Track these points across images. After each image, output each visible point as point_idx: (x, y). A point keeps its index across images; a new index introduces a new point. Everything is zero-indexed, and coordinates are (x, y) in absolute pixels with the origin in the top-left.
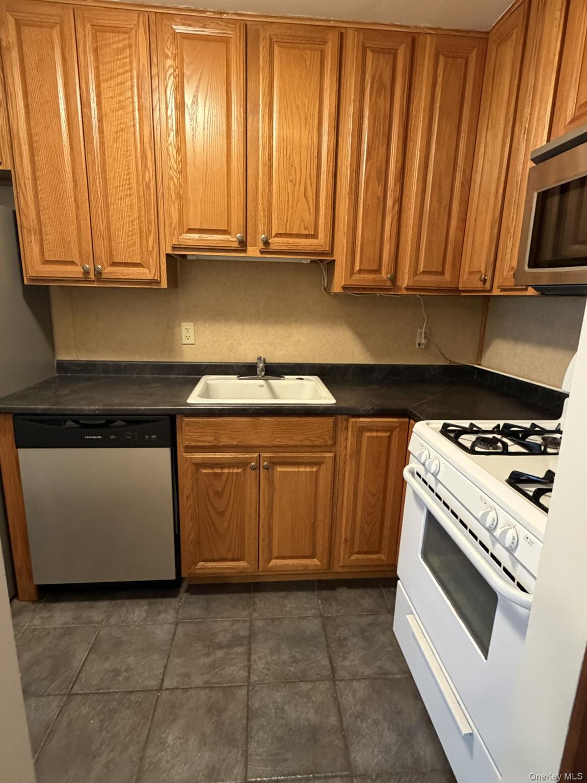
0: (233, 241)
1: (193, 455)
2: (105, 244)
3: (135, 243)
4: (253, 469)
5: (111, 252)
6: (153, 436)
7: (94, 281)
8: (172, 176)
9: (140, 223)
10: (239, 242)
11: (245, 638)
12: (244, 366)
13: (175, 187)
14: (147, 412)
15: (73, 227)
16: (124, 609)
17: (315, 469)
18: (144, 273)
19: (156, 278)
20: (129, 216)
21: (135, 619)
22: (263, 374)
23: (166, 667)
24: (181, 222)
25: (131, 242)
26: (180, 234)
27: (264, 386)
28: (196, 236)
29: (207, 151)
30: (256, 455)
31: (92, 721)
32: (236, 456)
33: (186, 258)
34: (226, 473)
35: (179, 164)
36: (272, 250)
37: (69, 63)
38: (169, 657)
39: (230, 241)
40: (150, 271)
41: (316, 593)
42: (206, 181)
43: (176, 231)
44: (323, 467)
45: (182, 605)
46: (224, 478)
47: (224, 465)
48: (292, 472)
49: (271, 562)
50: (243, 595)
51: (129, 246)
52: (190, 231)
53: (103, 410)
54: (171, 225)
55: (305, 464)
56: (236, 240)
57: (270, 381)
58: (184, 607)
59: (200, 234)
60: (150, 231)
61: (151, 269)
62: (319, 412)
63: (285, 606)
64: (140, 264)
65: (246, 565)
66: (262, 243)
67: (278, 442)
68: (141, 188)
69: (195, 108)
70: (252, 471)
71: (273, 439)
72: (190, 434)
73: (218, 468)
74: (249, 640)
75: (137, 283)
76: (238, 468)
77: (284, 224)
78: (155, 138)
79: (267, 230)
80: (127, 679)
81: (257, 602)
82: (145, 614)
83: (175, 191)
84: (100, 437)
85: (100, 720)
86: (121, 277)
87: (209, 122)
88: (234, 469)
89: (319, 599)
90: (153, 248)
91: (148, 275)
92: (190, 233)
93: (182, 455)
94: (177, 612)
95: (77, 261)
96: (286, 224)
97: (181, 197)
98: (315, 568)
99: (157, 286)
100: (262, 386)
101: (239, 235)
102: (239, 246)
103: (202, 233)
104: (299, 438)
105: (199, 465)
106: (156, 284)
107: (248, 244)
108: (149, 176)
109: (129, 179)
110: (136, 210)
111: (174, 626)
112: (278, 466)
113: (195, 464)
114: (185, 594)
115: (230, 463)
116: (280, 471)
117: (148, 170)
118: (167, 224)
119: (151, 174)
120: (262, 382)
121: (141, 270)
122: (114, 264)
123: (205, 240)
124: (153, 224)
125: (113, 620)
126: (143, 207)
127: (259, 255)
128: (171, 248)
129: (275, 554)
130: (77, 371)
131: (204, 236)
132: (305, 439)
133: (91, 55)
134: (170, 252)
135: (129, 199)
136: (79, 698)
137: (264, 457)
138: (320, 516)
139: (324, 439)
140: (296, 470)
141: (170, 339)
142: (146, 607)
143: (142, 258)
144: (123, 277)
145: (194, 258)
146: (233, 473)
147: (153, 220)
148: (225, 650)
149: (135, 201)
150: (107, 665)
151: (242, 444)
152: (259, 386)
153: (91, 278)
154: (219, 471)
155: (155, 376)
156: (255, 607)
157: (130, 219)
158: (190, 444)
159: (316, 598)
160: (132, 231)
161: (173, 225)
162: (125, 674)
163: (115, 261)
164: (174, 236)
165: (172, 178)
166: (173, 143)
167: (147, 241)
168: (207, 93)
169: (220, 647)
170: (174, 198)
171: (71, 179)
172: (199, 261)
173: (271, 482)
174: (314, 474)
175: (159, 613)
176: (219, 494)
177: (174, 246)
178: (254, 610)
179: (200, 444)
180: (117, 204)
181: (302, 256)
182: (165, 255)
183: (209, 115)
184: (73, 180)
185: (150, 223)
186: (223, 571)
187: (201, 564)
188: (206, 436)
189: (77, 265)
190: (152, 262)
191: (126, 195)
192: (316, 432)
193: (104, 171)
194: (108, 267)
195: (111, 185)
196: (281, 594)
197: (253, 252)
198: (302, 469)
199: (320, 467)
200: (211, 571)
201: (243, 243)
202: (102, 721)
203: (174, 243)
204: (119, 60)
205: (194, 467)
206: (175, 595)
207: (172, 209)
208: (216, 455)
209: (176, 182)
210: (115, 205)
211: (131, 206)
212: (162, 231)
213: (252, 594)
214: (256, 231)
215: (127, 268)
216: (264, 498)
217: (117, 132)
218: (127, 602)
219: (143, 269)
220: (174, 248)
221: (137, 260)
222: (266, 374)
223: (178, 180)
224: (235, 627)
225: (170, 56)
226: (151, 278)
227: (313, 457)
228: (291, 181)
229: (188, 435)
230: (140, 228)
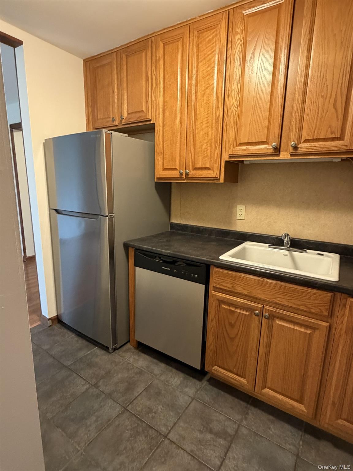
0: (269, 149)
1: (218, 294)
2: (192, 158)
3: (207, 155)
4: (257, 315)
5: (194, 162)
6: (195, 275)
7: (184, 179)
8: (233, 110)
9: (211, 143)
10: (274, 149)
11: (230, 435)
12: (277, 238)
13: (234, 117)
14: (194, 260)
15: (178, 150)
16: (171, 374)
17: (309, 332)
18: (211, 174)
19: (217, 177)
20: (205, 139)
21: (173, 383)
22: (288, 246)
23: (175, 424)
24: (236, 139)
25: (205, 155)
26: (234, 147)
27: (287, 255)
28: (244, 147)
29: (257, 89)
30: (260, 306)
31: (127, 432)
32: (246, 302)
33: (243, 163)
34: (238, 312)
35: (238, 102)
36: (300, 153)
37: (184, 58)
38: (179, 419)
39: (268, 149)
40: (214, 172)
41: (300, 433)
42: (254, 109)
43: (231, 146)
44: (317, 333)
45: (201, 389)
46: (236, 314)
47: (237, 306)
48: (288, 327)
49: (265, 390)
50: (242, 403)
51: (204, 158)
52: (241, 144)
53: (172, 254)
54: (229, 142)
55: (301, 325)
56: (271, 148)
57: (293, 252)
58: (202, 390)
59: (247, 146)
60: (216, 147)
61: (215, 171)
62: (317, 286)
63: (270, 428)
64: (209, 168)
65: (245, 383)
66: (292, 148)
67: (278, 300)
68: (214, 121)
69: (252, 61)
70: (256, 317)
71: (274, 297)
72: (217, 279)
73: (233, 307)
74: (232, 439)
75: (207, 180)
76: (247, 311)
77: (313, 131)
78: (226, 88)
79: (297, 138)
80: (153, 417)
81: (250, 414)
82: (179, 383)
83: (233, 119)
84: (169, 269)
85: (131, 434)
86: (198, 176)
87: (261, 68)
88: (243, 311)
89: (301, 439)
90: (217, 158)
91: (213, 174)
92: (241, 146)
93: (212, 292)
94: (196, 392)
95: (178, 168)
96: (314, 132)
97: (237, 124)
98: (301, 412)
99: (218, 181)
100: (285, 255)
101: (274, 144)
102: (273, 152)
103: (249, 145)
104: (299, 303)
105: (221, 302)
106: (217, 180)
107: (281, 150)
108: (219, 113)
109: (208, 117)
110: (210, 135)
111: (191, 400)
112: (277, 319)
113: (218, 300)
114: (206, 382)
115: (242, 306)
116: (278, 324)
117: (219, 109)
118: (227, 142)
119: (220, 111)
120: (286, 252)
121: (209, 171)
122: (196, 169)
123: (249, 150)
124: (218, 142)
125: (163, 378)
126: (214, 133)
127: (289, 157)
128: (228, 157)
129: (269, 384)
130: (179, 230)
131: (249, 147)
132: (302, 305)
133: (196, 49)
134: (227, 159)
135: (206, 129)
136: (128, 414)
137: (266, 309)
138: (310, 373)
139: (320, 309)
140: (292, 327)
141: (230, 215)
142: (182, 379)
143: (210, 164)
144: (199, 176)
145: (248, 163)
146: (243, 314)
147: (219, 139)
148: (213, 436)
149: (210, 130)
150: (148, 403)
151: (250, 295)
152: (284, 255)
153: (183, 178)
154: (233, 309)
155: (218, 237)
156: (247, 416)
157: (206, 141)
158: (216, 286)
159: (299, 438)
160: (207, 148)
161: (230, 142)
162: (153, 414)
163: (196, 167)
164: (230, 149)
165: (232, 112)
166: (235, 89)
167: (214, 153)
168: (261, 48)
169: (211, 432)
170: (232, 124)
171: (179, 123)
172: (253, 165)
173: (270, 330)
174: (308, 336)
175: (186, 387)
176: (232, 326)
177: (230, 155)
178: (246, 419)
179: (223, 288)
180: (200, 133)
181: (316, 156)
182: (224, 161)
183: (261, 63)
184: (180, 123)
185: (217, 142)
186: (230, 379)
187: (216, 367)
188: (226, 283)
189: (178, 170)
190: (216, 167)
191: (205, 127)
192: (313, 301)
193: (195, 115)
194: (192, 170)
195: (198, 122)
196: (271, 417)
197: (285, 155)
198: (296, 328)
199: (314, 332)
200: (222, 375)
201: (277, 150)
202: (131, 436)
203: (229, 154)
204: (209, 46)
205: (217, 301)
206: (200, 380)
207: (231, 132)
208: (232, 298)
209: (235, 114)
210: (199, 134)
211: (207, 133)
212: (224, 146)
213: (249, 406)
214: (289, 139)
215: (202, 171)
216: (264, 340)
217: (204, 90)
218: (174, 370)
219: (210, 171)
220: (230, 157)
221: (207, 166)
222: (291, 246)
223: (236, 112)
224: (226, 423)
225: (239, 32)
226: (214, 177)
227: (308, 321)
228: (322, 96)
229: (216, 280)
230: (211, 146)
